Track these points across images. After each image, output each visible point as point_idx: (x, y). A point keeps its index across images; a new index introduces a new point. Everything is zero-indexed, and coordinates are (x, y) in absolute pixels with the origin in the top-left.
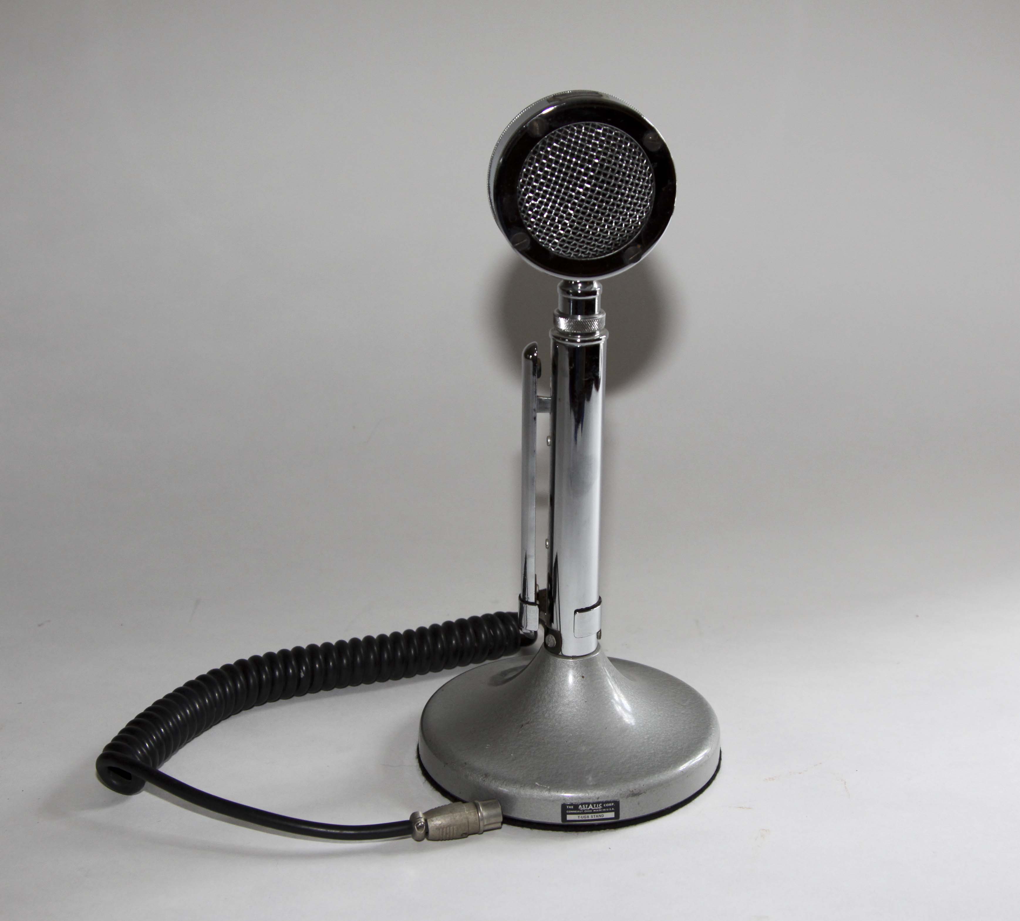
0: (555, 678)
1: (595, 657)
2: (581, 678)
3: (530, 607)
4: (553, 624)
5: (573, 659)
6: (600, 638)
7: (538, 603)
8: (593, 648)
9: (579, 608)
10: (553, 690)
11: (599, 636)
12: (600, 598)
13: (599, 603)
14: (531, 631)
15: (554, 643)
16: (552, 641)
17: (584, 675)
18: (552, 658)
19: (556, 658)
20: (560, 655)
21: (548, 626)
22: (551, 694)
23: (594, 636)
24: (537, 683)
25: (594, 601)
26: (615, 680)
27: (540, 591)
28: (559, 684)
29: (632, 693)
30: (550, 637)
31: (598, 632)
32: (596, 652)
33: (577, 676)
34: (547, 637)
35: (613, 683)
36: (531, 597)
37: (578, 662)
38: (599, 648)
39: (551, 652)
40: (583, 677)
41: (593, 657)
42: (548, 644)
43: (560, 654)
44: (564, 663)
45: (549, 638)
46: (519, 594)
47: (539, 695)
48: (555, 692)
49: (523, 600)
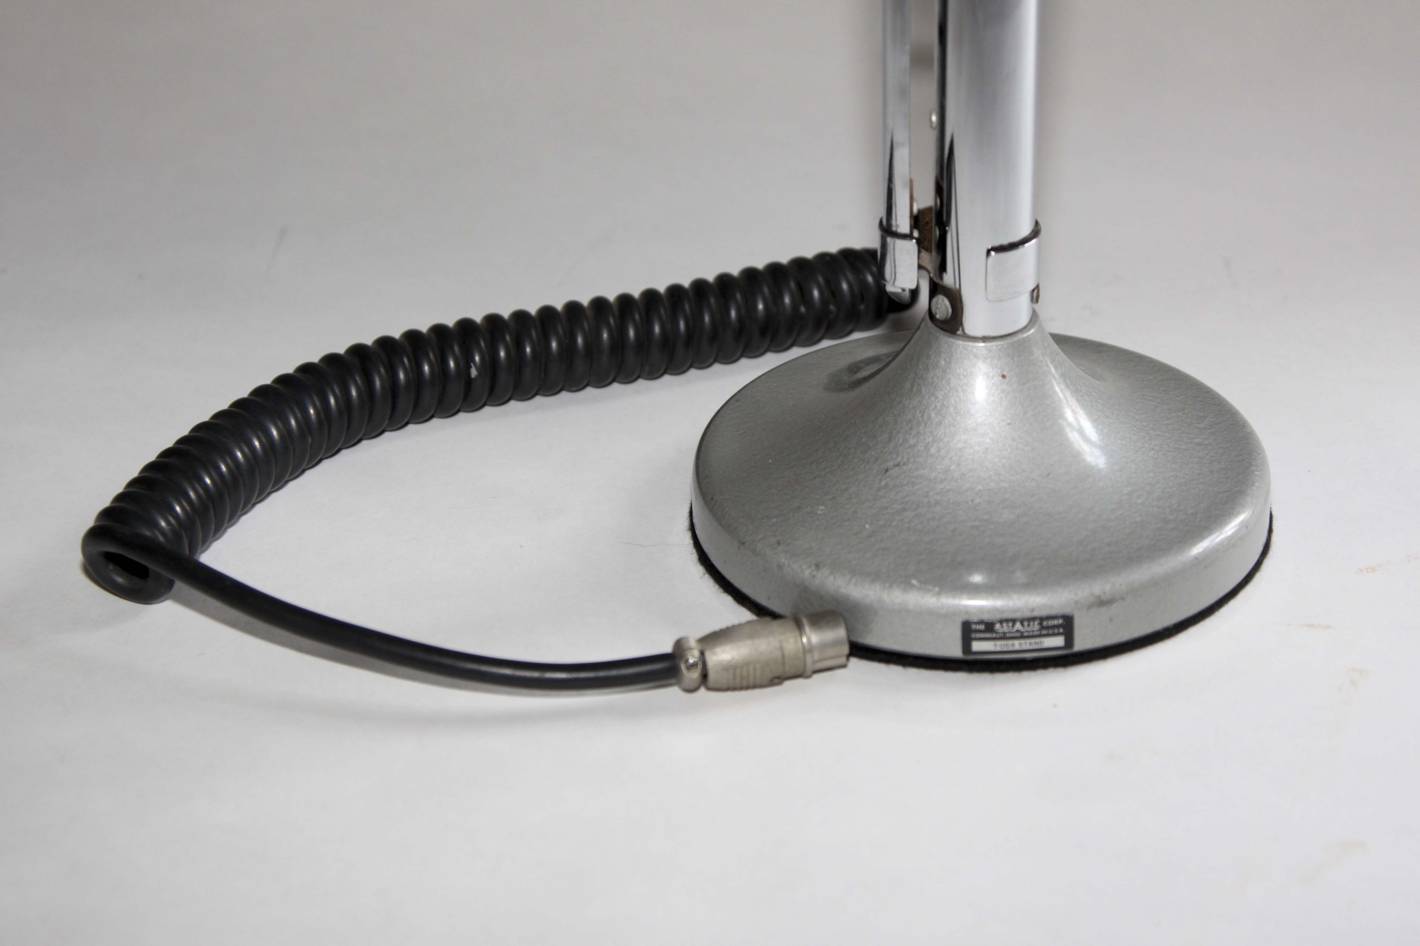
0: (949, 379)
1: (1028, 336)
2: (1001, 378)
3: (900, 243)
4: (944, 274)
5: (984, 342)
6: (1037, 301)
7: (916, 234)
8: (1024, 320)
9: (997, 243)
10: (945, 403)
11: (1035, 295)
12: (1037, 223)
13: (1035, 233)
14: (904, 290)
15: (948, 313)
16: (943, 308)
17: (1005, 373)
18: (945, 339)
19: (951, 340)
20: (959, 335)
21: (935, 280)
22: (942, 409)
23: (1026, 298)
24: (915, 389)
25: (1026, 230)
26: (1065, 380)
27: (920, 212)
28: (957, 391)
29: (1099, 406)
30: (940, 301)
31: (1033, 290)
32: (1028, 328)
33: (991, 374)
34: (935, 300)
35: (1063, 386)
36: (903, 223)
37: (994, 347)
38: (1036, 321)
39: (942, 329)
40: (1004, 377)
41: (1024, 339)
42: (936, 314)
43: (959, 332)
44: (967, 350)
45: (937, 303)
46: (880, 216)
47: (918, 411)
48: (949, 406)
49: (887, 230)
